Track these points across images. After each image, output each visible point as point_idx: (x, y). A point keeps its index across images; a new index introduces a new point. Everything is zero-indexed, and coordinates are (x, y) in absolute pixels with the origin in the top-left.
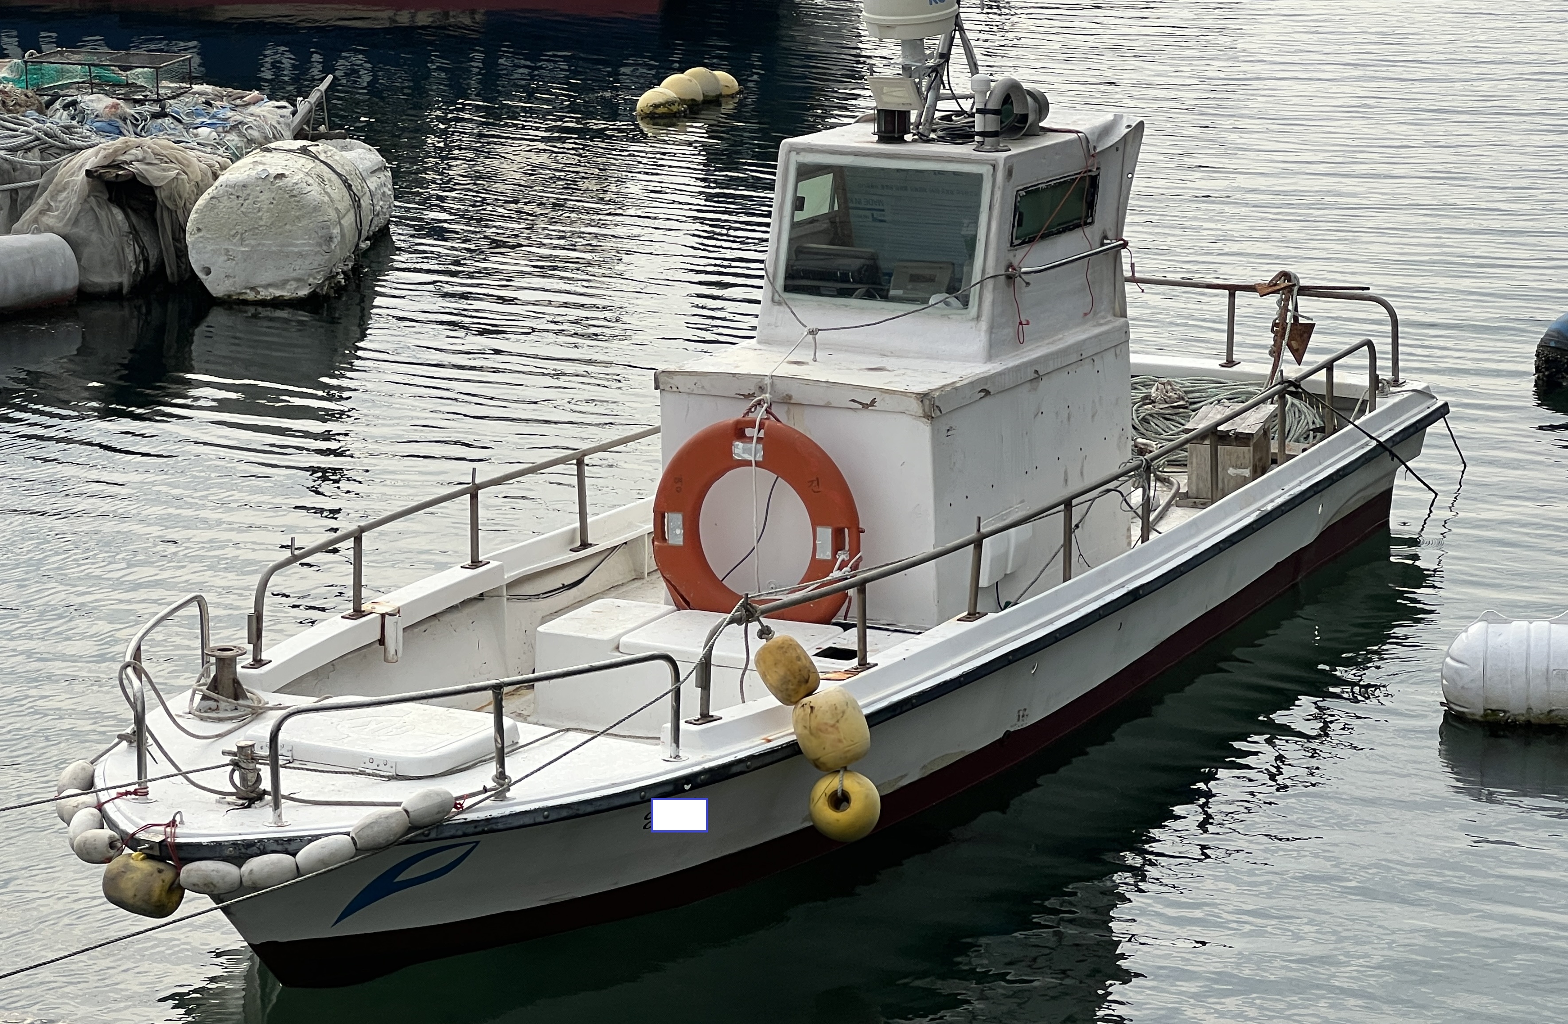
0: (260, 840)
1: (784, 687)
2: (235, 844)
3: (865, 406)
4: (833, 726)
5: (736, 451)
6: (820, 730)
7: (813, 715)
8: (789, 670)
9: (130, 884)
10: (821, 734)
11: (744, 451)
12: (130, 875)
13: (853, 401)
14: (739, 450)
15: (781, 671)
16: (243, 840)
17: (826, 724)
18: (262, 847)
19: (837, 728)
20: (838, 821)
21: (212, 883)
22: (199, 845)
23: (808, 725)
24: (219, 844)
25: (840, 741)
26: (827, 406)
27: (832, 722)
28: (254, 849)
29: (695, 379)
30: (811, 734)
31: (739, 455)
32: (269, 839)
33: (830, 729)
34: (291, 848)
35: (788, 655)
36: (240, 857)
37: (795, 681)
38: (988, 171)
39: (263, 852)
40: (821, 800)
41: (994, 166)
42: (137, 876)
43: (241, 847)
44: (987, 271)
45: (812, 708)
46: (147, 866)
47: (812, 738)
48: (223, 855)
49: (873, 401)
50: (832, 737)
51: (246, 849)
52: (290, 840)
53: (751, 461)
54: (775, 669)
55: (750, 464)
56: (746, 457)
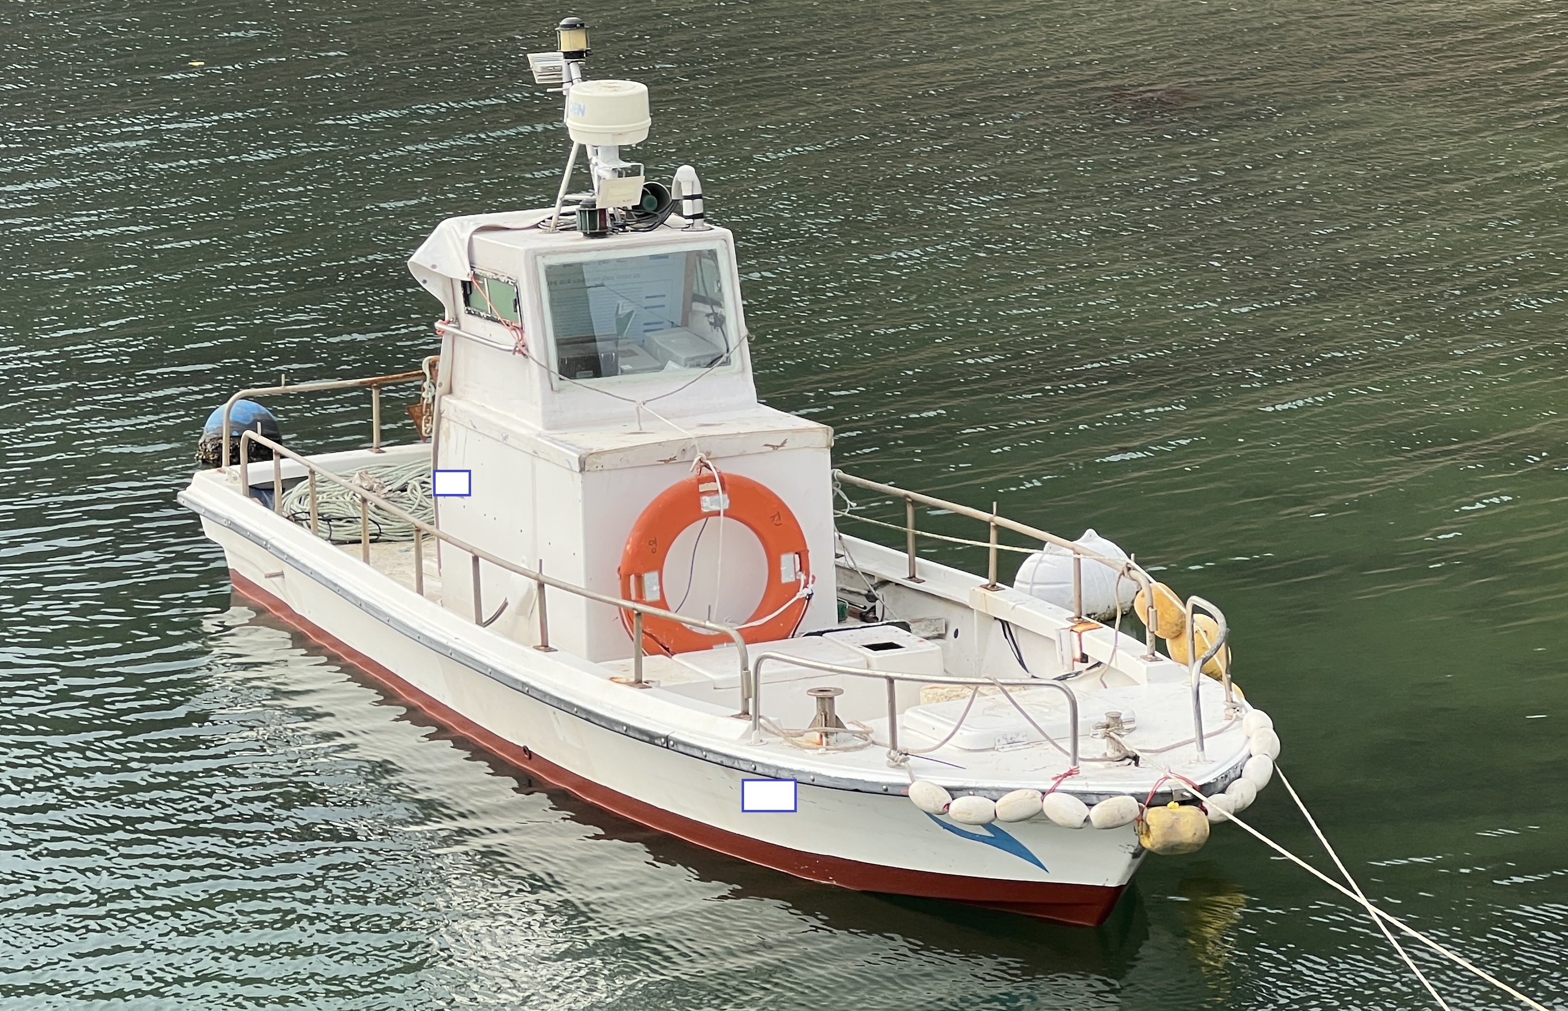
3: (776, 448)
5: (704, 504)
11: (712, 503)
14: (707, 504)
16: (1224, 773)
18: (1230, 777)
26: (744, 454)
28: (1227, 780)
29: (621, 455)
31: (707, 507)
43: (1224, 779)
48: (1218, 788)
49: (785, 442)
53: (722, 511)
55: (718, 514)
56: (715, 508)
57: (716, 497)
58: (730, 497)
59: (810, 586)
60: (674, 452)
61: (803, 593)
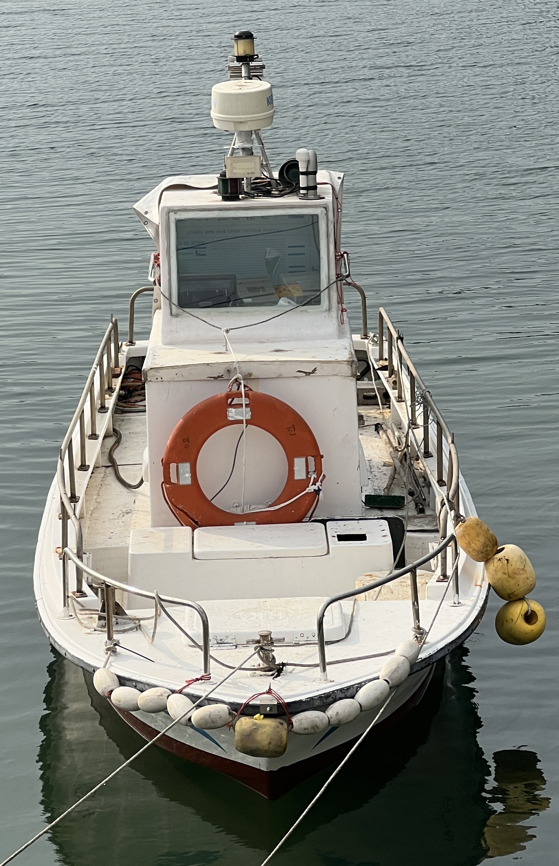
0: (333, 692)
1: (485, 549)
2: (320, 697)
3: (308, 374)
4: (523, 569)
5: (230, 414)
6: (515, 574)
7: (509, 565)
8: (487, 538)
9: (264, 736)
10: (517, 576)
11: (237, 414)
12: (261, 730)
13: (299, 371)
14: (233, 414)
15: (482, 539)
16: (324, 694)
17: (518, 569)
18: (334, 697)
19: (525, 571)
20: (532, 630)
21: (316, 726)
22: (300, 702)
23: (506, 571)
24: (312, 698)
25: (528, 578)
26: (279, 377)
27: (522, 567)
28: (330, 699)
29: (176, 371)
30: (509, 577)
31: (232, 417)
32: (337, 690)
33: (522, 572)
34: (349, 693)
35: (483, 528)
36: (323, 706)
37: (491, 545)
38: (322, 212)
39: (335, 701)
40: (519, 620)
41: (326, 208)
42: (268, 730)
43: (324, 699)
44: (331, 278)
45: (507, 560)
46: (270, 723)
47: (510, 580)
48: (315, 706)
49: (315, 370)
50: (523, 576)
51: (326, 700)
52: (348, 688)
53: (243, 420)
54: (478, 539)
55: (241, 422)
56: (239, 418)
57: (240, 410)
58: (251, 410)
59: (318, 484)
60: (220, 371)
61: (311, 488)
